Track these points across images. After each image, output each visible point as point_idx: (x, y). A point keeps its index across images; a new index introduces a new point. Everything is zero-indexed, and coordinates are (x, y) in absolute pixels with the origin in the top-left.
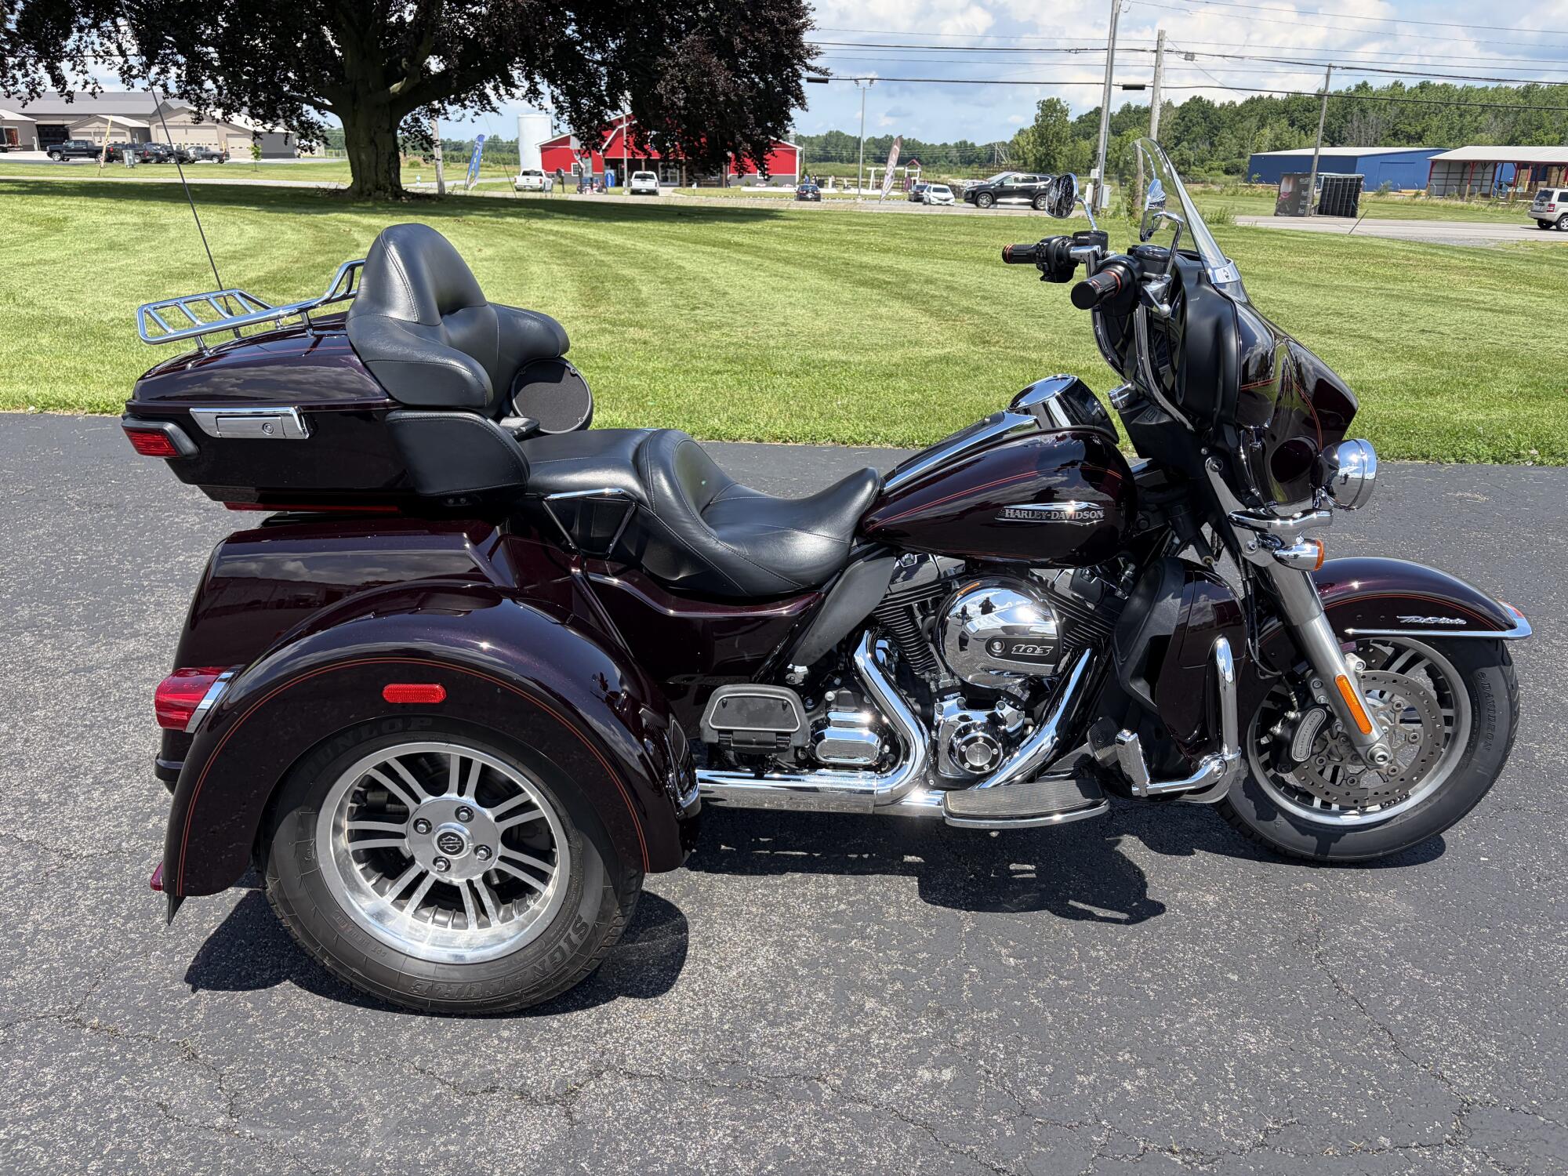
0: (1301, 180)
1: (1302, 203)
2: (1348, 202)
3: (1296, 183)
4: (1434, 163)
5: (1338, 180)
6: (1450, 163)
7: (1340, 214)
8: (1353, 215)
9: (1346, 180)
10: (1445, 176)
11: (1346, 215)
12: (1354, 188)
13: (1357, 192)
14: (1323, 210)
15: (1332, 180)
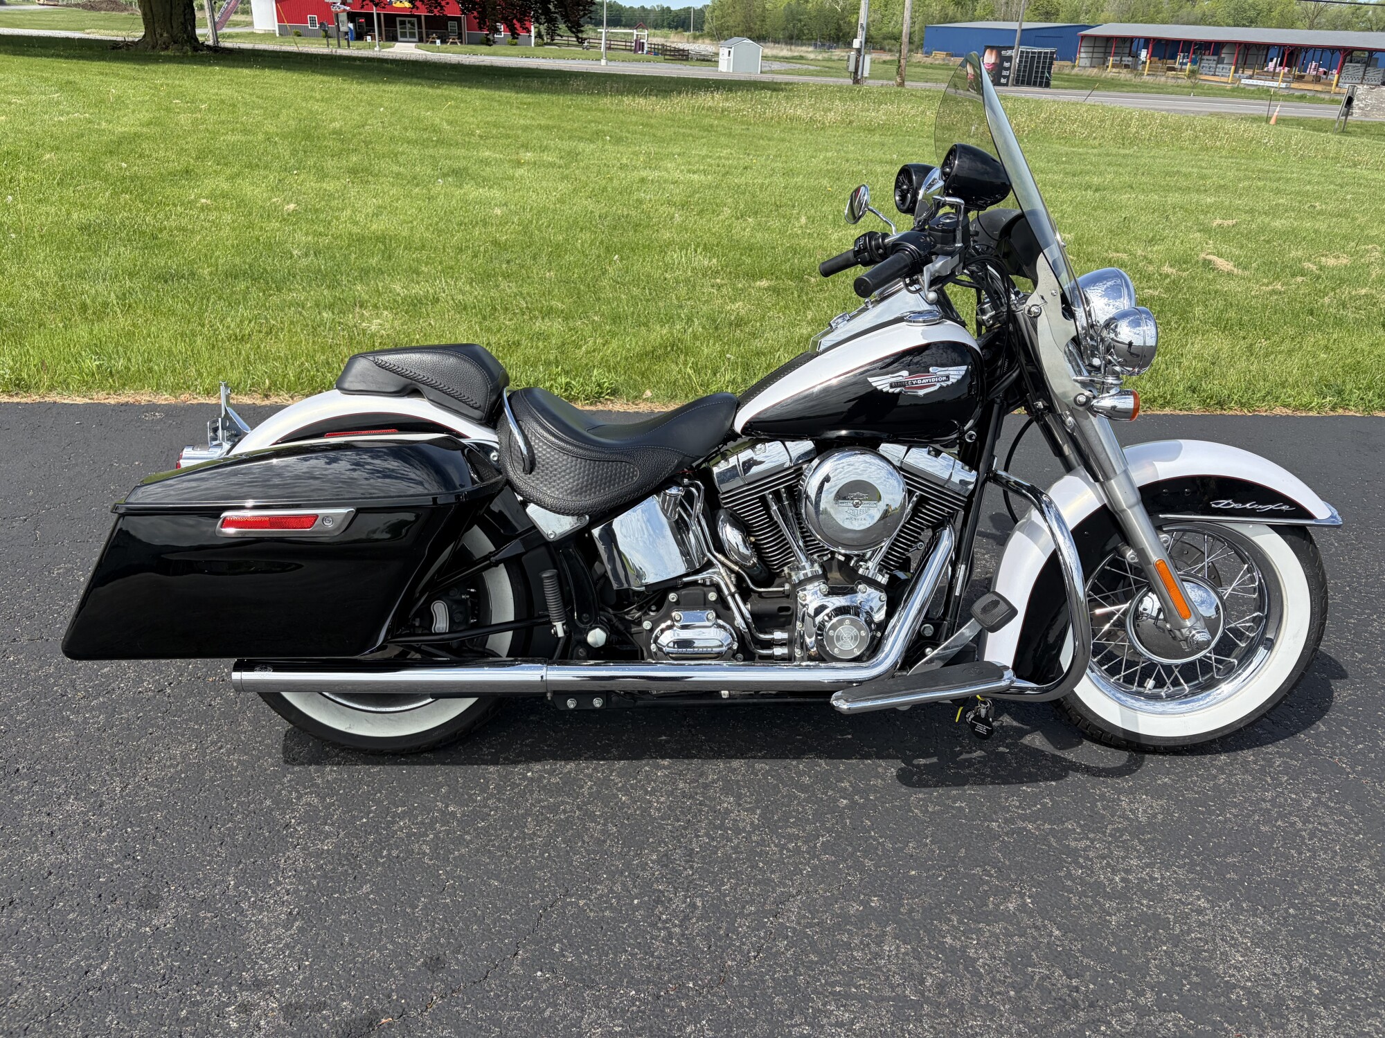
0: (1003, 52)
1: (1005, 73)
2: (1043, 73)
3: (999, 55)
4: (1083, 37)
5: (1033, 53)
6: (1096, 38)
7: (1035, 84)
8: (1047, 85)
9: (1040, 53)
10: (1091, 50)
11: (1040, 85)
12: (1049, 61)
13: (1051, 64)
14: (1019, 82)
15: (1027, 53)
